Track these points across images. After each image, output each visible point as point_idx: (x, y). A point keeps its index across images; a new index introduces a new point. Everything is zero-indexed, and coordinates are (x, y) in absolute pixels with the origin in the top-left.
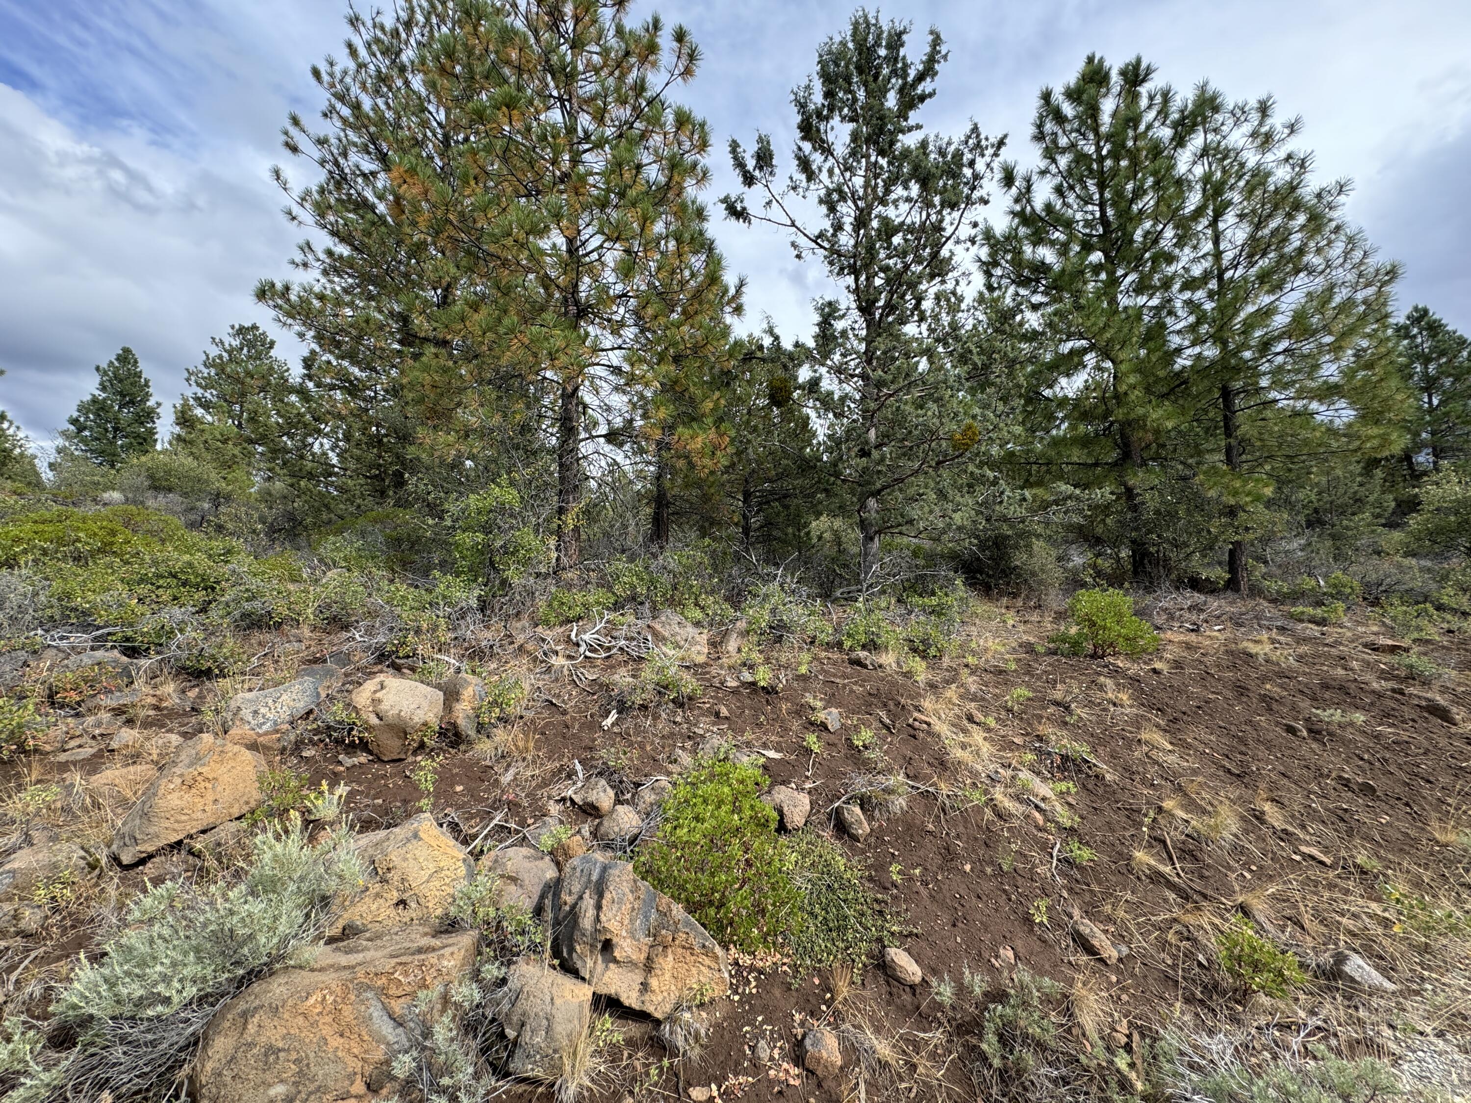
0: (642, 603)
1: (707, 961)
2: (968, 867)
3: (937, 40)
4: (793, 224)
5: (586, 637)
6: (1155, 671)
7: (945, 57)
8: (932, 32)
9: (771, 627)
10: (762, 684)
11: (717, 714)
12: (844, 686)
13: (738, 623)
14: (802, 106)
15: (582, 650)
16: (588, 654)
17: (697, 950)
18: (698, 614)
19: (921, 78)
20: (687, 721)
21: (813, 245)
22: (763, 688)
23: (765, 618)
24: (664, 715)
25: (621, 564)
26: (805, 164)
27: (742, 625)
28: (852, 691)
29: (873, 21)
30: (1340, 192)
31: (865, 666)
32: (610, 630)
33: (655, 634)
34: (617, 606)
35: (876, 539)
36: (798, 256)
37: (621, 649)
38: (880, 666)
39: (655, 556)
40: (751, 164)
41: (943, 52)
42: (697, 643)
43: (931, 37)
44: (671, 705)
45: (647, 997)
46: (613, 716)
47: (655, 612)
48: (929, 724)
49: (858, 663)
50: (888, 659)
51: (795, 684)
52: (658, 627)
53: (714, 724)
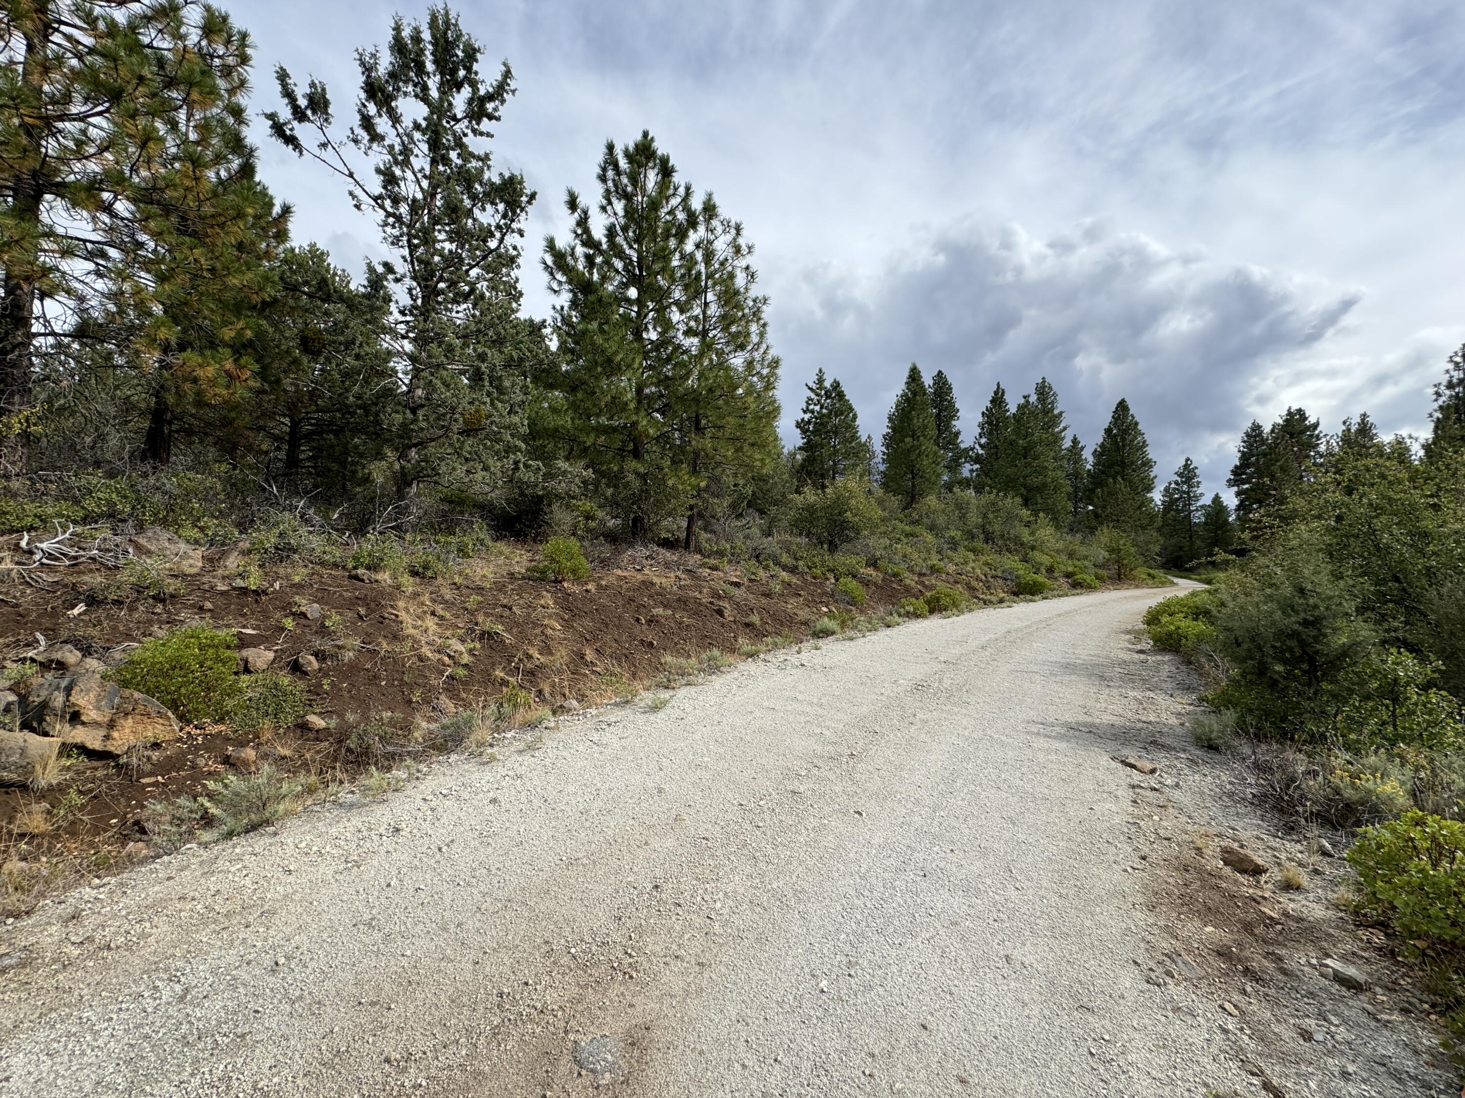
0: (124, 521)
1: (161, 721)
2: (383, 683)
3: (507, 74)
4: (351, 175)
5: (44, 546)
6: (587, 591)
7: (513, 92)
8: (505, 64)
9: (277, 548)
10: (253, 588)
11: (201, 608)
12: (335, 592)
13: (241, 544)
14: (368, 69)
15: (37, 557)
16: (44, 561)
17: (153, 715)
18: (195, 533)
19: (490, 97)
20: (168, 612)
21: (373, 203)
22: (254, 591)
23: (271, 539)
24: (142, 608)
25: (96, 479)
26: (367, 123)
27: (245, 545)
28: (341, 595)
29: (453, 21)
30: (765, 303)
31: (363, 581)
32: (77, 541)
33: (138, 548)
34: (86, 520)
35: (414, 485)
36: (358, 207)
37: (93, 559)
38: (376, 581)
39: (145, 475)
40: (303, 102)
41: (512, 87)
42: (190, 557)
43: (503, 68)
44: (151, 601)
45: (109, 743)
46: (81, 608)
47: (140, 528)
48: (397, 616)
49: (357, 578)
50: (384, 577)
51: (288, 589)
52: (142, 541)
53: (196, 614)
